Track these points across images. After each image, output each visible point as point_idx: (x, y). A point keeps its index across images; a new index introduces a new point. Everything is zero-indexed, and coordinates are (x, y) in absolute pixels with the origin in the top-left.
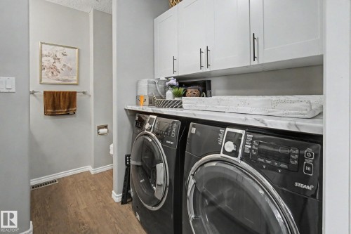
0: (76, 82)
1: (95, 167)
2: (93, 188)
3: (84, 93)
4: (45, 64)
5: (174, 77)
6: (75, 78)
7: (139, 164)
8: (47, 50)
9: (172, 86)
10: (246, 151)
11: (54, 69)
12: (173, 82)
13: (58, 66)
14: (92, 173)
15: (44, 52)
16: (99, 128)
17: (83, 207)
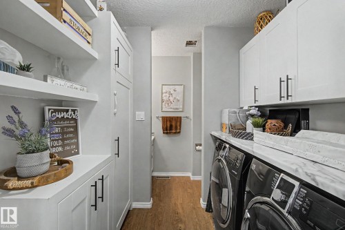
0: (181, 110)
1: (193, 175)
2: (189, 191)
3: (187, 117)
4: (164, 98)
5: (256, 107)
6: (181, 107)
7: (217, 181)
8: (165, 89)
9: (252, 116)
10: (295, 206)
11: (169, 102)
12: (254, 111)
13: (171, 99)
14: (192, 179)
15: (164, 91)
16: (197, 145)
17: (180, 201)
